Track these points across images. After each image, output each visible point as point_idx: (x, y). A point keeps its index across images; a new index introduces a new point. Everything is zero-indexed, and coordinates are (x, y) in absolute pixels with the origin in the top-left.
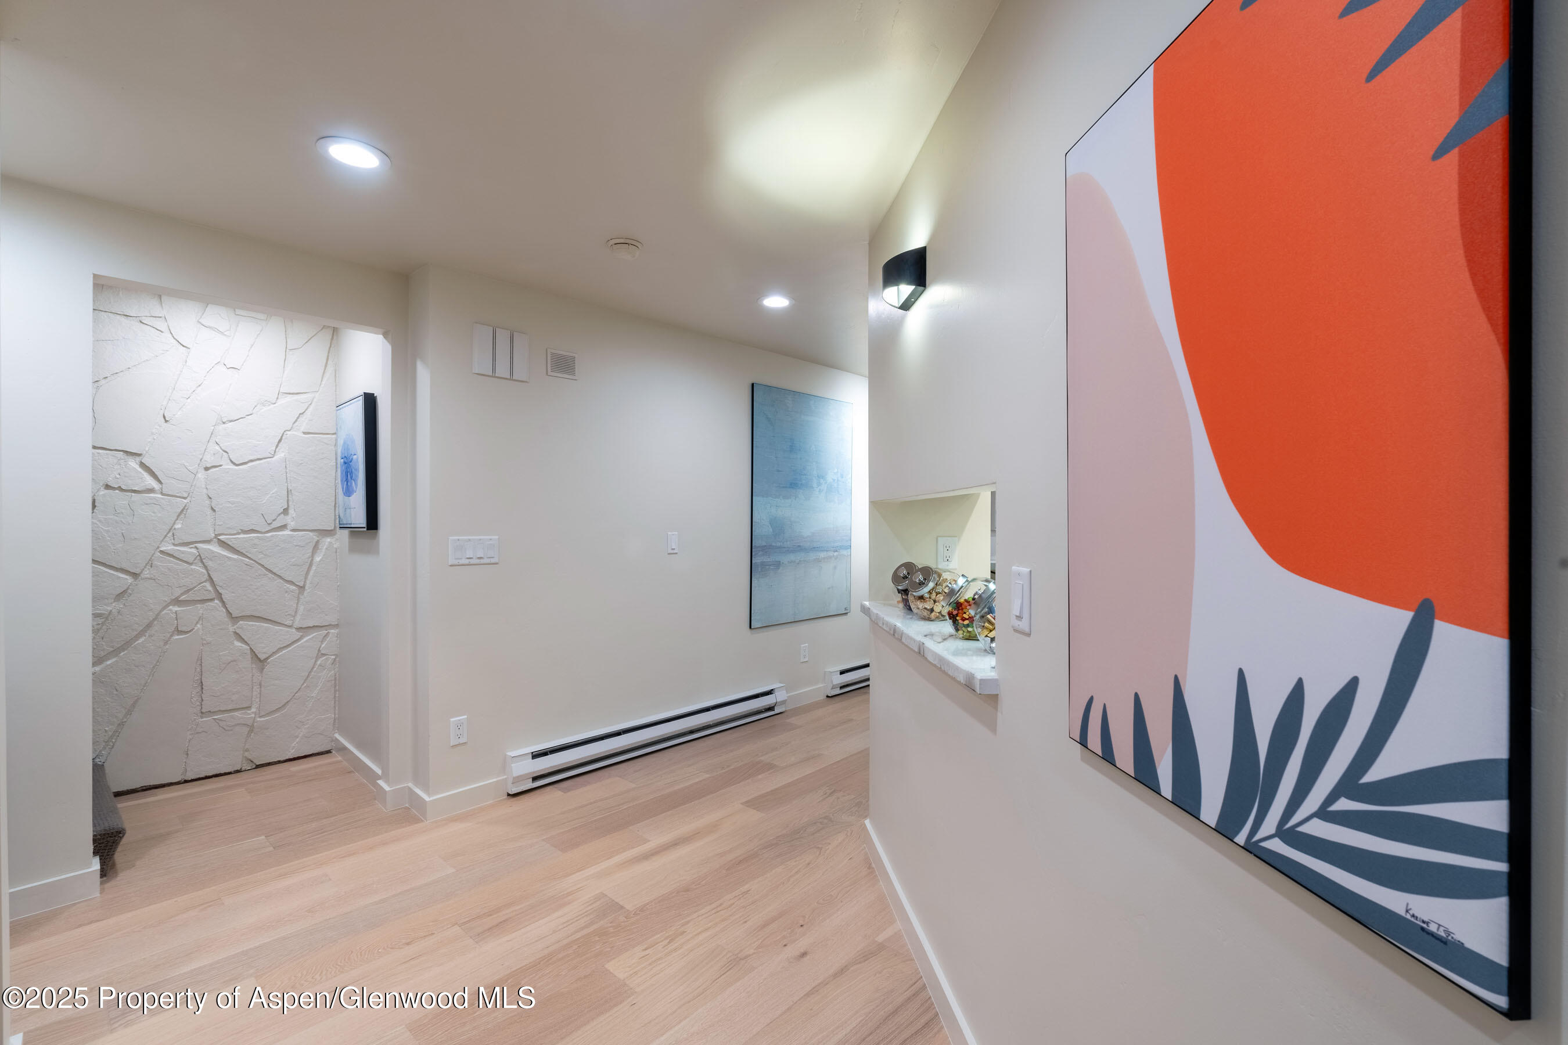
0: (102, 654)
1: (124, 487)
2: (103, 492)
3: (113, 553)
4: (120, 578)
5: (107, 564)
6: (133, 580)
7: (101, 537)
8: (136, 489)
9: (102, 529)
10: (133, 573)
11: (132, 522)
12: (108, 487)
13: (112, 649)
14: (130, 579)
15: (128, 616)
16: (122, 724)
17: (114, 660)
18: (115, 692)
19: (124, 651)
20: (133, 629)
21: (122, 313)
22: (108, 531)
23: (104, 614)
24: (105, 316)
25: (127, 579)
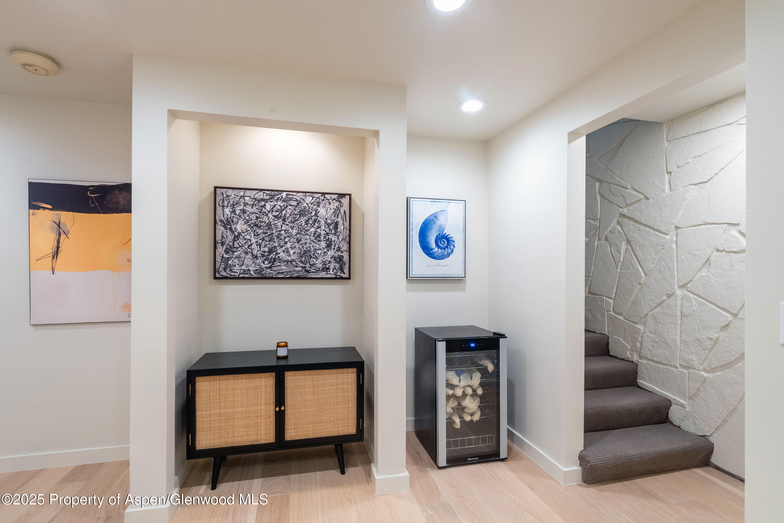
0: (713, 366)
1: (727, 250)
2: (716, 253)
3: (719, 297)
4: (723, 315)
5: (716, 304)
6: (733, 318)
7: (712, 285)
8: (734, 250)
9: (713, 279)
10: (731, 312)
11: (732, 275)
12: (718, 250)
13: (719, 365)
14: (730, 317)
15: (728, 344)
16: (725, 421)
17: (721, 373)
18: (721, 397)
19: (728, 369)
20: (732, 355)
21: (725, 124)
22: (717, 281)
23: (713, 339)
24: (716, 131)
25: (728, 317)
